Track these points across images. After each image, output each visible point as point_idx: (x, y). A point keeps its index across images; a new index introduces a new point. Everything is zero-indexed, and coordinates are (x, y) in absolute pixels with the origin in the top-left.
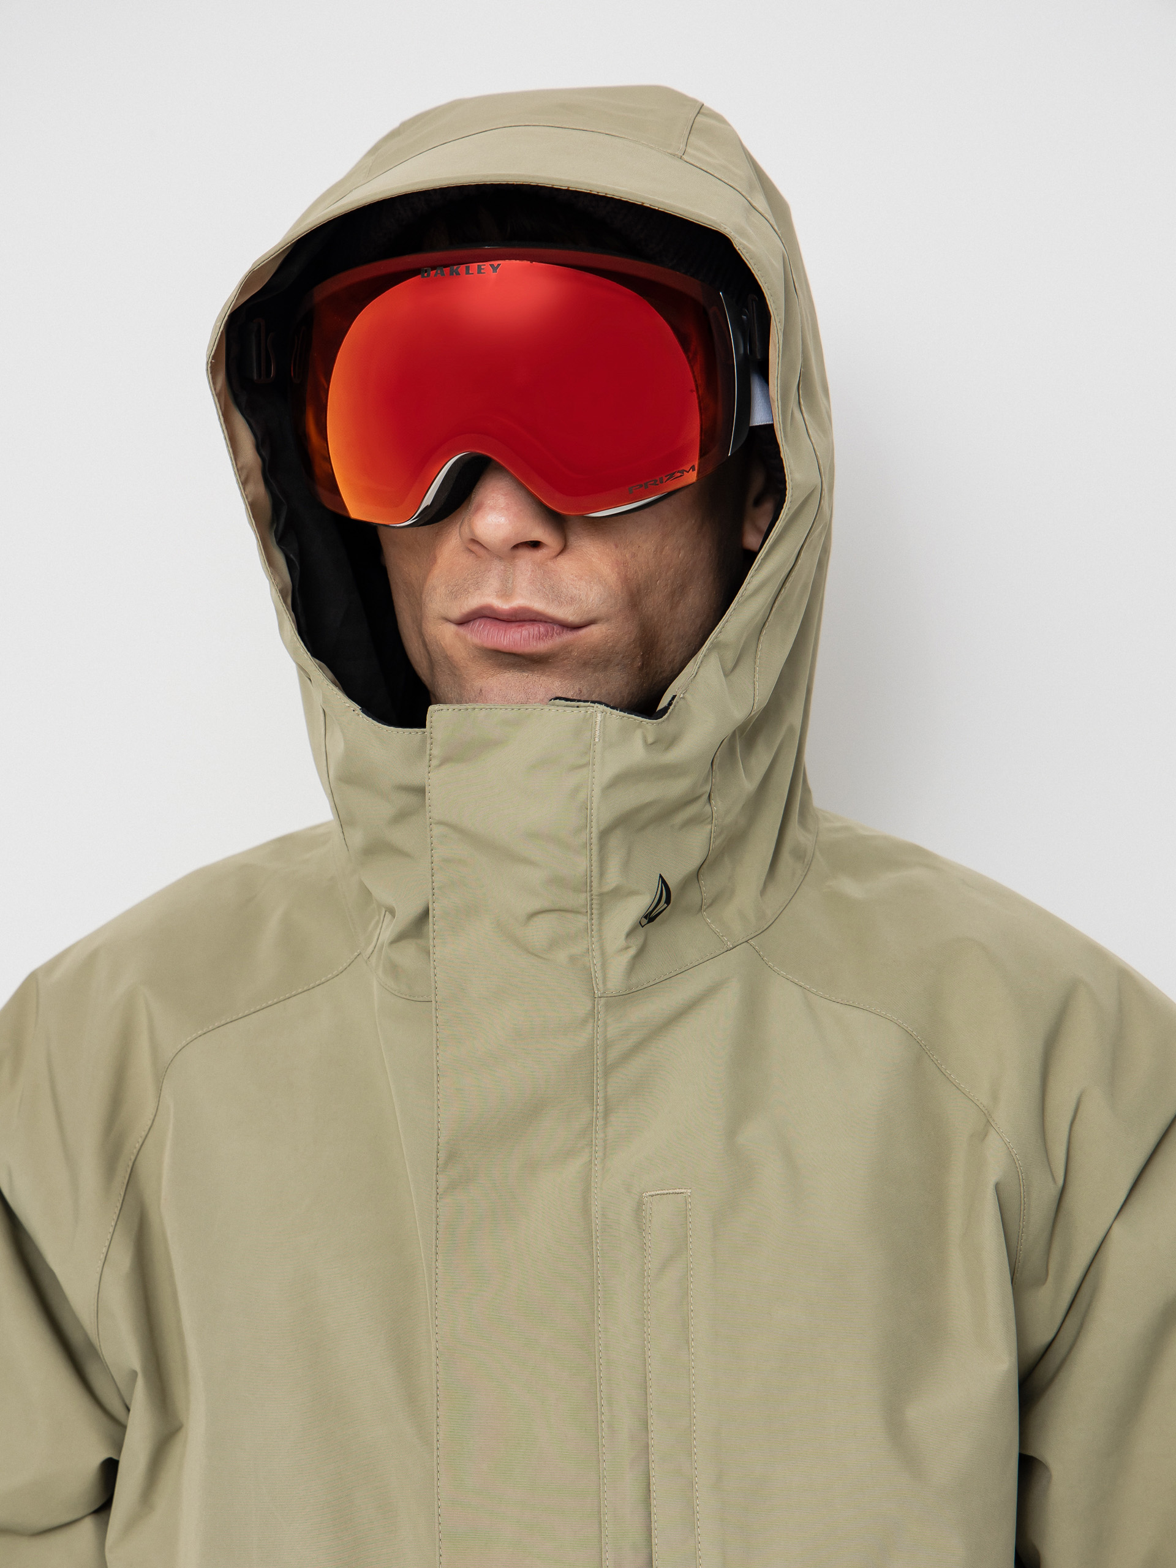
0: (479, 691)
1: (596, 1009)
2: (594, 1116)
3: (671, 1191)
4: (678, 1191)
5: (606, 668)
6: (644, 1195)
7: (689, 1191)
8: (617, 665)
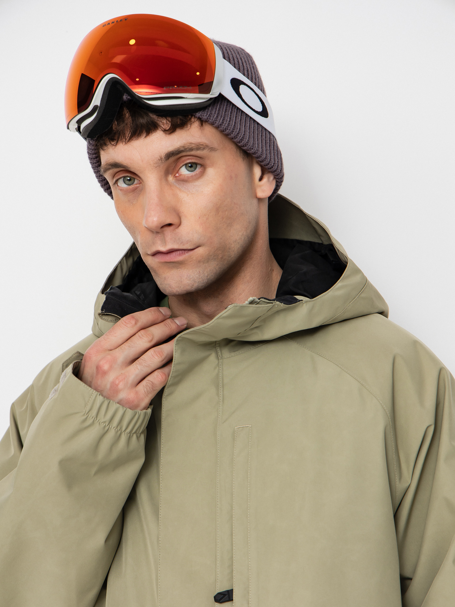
0: (164, 278)
1: (219, 363)
2: (219, 401)
3: (244, 426)
4: (247, 426)
5: (208, 262)
6: (235, 428)
7: (251, 426)
8: (212, 259)
